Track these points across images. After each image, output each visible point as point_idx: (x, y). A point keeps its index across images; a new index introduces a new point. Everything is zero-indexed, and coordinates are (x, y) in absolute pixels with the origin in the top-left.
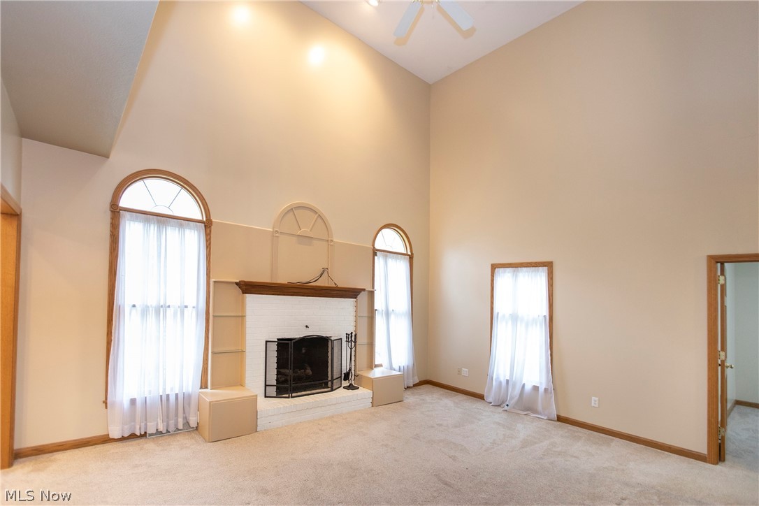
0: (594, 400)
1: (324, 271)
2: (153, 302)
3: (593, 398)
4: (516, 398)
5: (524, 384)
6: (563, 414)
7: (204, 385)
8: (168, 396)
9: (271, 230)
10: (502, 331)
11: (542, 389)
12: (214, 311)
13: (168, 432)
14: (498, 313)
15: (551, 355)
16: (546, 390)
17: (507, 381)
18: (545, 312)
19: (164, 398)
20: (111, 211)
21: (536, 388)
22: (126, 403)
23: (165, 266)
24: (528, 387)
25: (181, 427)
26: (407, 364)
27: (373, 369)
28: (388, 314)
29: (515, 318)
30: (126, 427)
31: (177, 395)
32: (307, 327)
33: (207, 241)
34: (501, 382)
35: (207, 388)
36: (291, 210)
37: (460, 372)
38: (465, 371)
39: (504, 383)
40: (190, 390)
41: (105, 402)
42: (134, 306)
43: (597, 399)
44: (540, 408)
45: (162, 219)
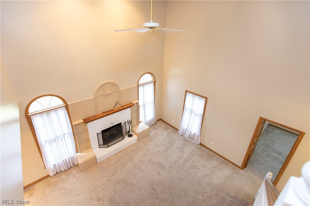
0: (212, 143)
1: (117, 103)
2: (52, 138)
3: (212, 142)
4: (188, 136)
5: (191, 132)
6: (202, 143)
7: (77, 152)
8: (66, 160)
9: (93, 97)
10: (186, 114)
11: (196, 135)
12: (75, 132)
13: (68, 168)
14: (186, 107)
15: (201, 127)
16: (198, 135)
17: (186, 129)
18: (202, 112)
19: (65, 161)
20: (27, 118)
21: (195, 134)
22: (52, 167)
23: (54, 127)
24: (192, 133)
25: (72, 166)
26: (152, 118)
27: (139, 125)
28: (144, 106)
29: (191, 111)
30: (54, 172)
31: (68, 158)
32: (112, 123)
33: (67, 112)
34: (184, 129)
35: (78, 152)
36: (101, 87)
37: (171, 120)
38: (173, 121)
39: (185, 129)
40: (73, 155)
41: (45, 168)
42: (46, 141)
43: (213, 143)
44: (195, 140)
45: (48, 112)
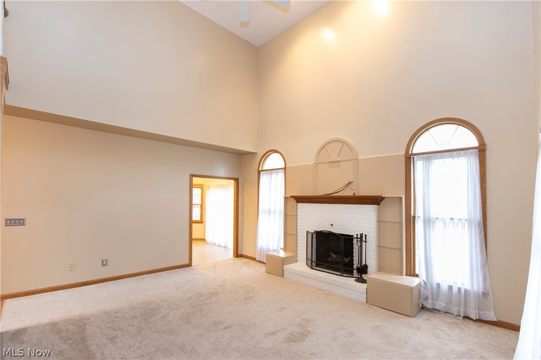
1: (348, 184)
9: (313, 163)
32: (332, 225)
